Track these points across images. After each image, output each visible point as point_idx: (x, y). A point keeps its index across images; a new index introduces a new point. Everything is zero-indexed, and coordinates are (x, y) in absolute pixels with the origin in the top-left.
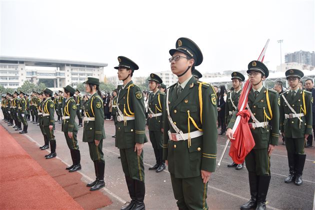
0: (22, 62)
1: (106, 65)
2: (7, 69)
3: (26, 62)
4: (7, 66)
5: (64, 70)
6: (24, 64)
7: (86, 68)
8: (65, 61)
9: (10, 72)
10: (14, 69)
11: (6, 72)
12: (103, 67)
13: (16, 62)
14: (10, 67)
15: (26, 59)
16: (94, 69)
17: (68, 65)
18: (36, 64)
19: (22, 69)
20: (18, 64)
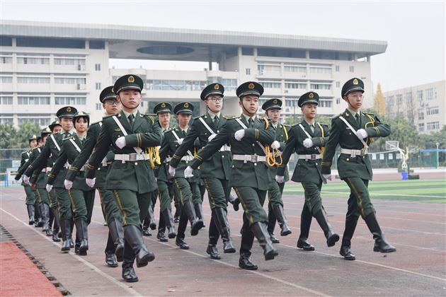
0: (98, 44)
1: (380, 49)
2: (51, 67)
3: (112, 42)
4: (52, 58)
5: (234, 68)
6: (106, 52)
7: (308, 60)
8: (239, 37)
9: (60, 77)
10: (72, 68)
11: (45, 76)
12: (368, 55)
13: (78, 43)
14: (58, 61)
15: (111, 31)
16: (335, 63)
17: (248, 51)
18: (140, 50)
19: (98, 67)
20: (87, 51)
